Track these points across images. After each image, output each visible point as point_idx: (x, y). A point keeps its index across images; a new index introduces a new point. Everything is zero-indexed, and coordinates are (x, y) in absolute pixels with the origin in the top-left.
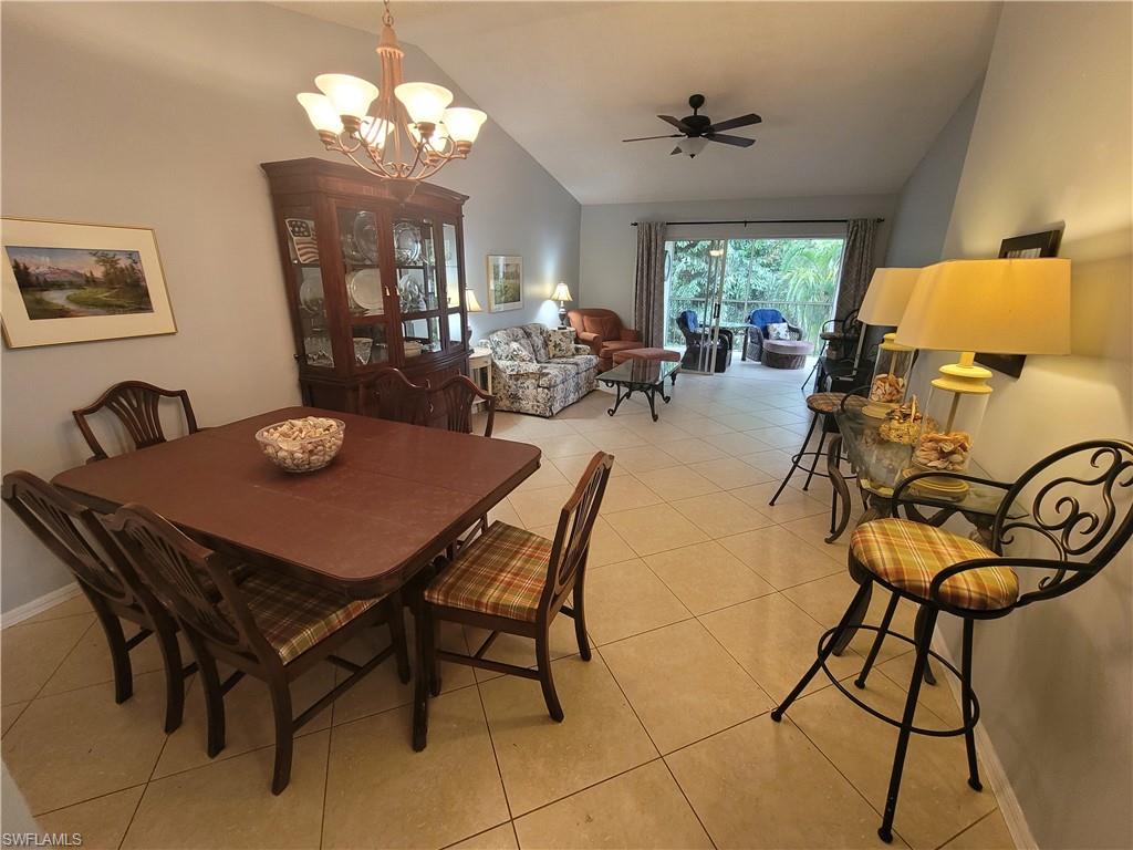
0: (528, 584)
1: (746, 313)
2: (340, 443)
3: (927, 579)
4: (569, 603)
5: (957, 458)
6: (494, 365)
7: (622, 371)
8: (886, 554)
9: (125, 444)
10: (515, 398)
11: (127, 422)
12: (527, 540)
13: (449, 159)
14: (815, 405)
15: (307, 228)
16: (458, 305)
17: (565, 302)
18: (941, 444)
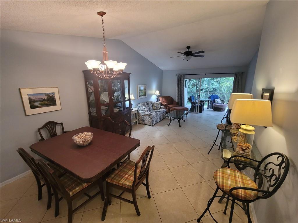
0: (132, 178)
1: (209, 95)
2: (91, 139)
4: (145, 182)
5: (246, 151)
6: (138, 112)
8: (221, 180)
10: (143, 121)
11: (49, 131)
15: (92, 84)
16: (128, 99)
17: (158, 95)
18: (242, 147)
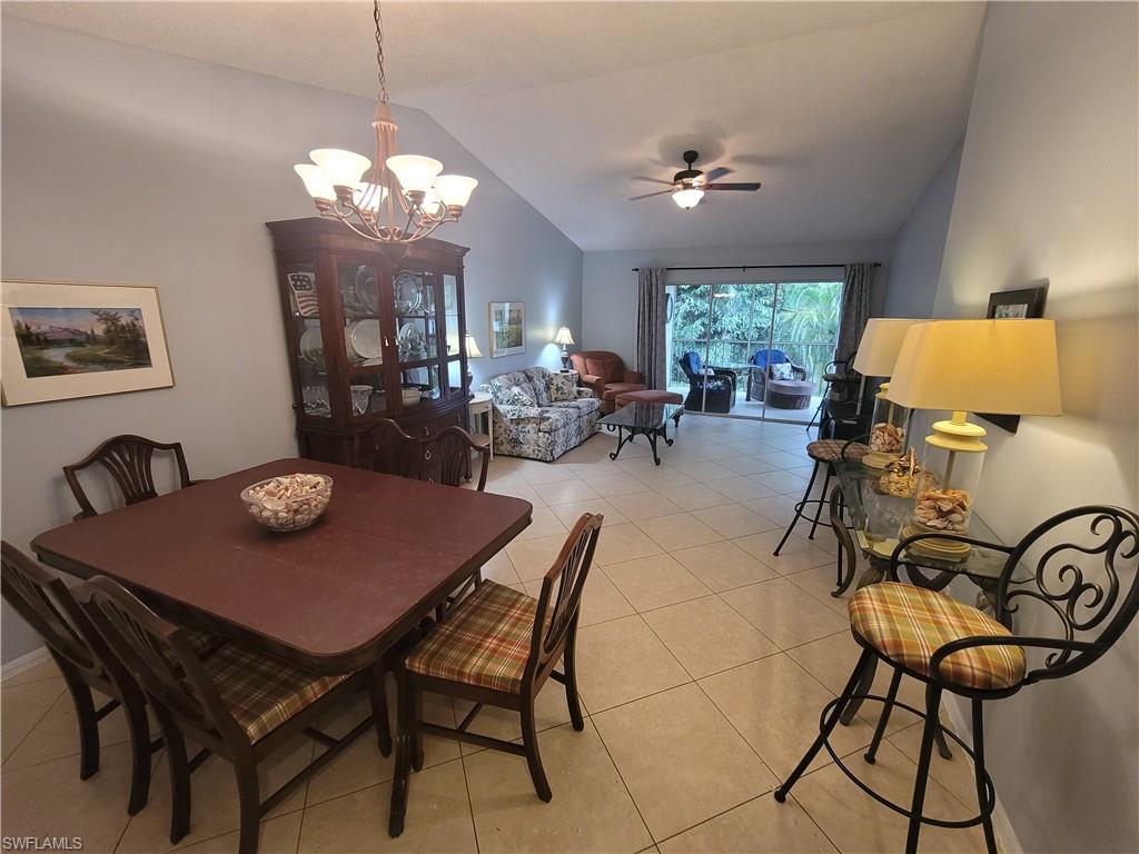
0: (514, 650)
1: (749, 352)
2: (326, 500)
3: (927, 654)
4: (560, 668)
5: (956, 517)
6: (494, 409)
7: (625, 415)
8: (884, 625)
9: (115, 498)
10: (516, 442)
11: (119, 477)
12: (516, 601)
13: (441, 223)
14: (815, 453)
15: (309, 282)
16: (458, 352)
17: (567, 345)
18: (939, 503)
